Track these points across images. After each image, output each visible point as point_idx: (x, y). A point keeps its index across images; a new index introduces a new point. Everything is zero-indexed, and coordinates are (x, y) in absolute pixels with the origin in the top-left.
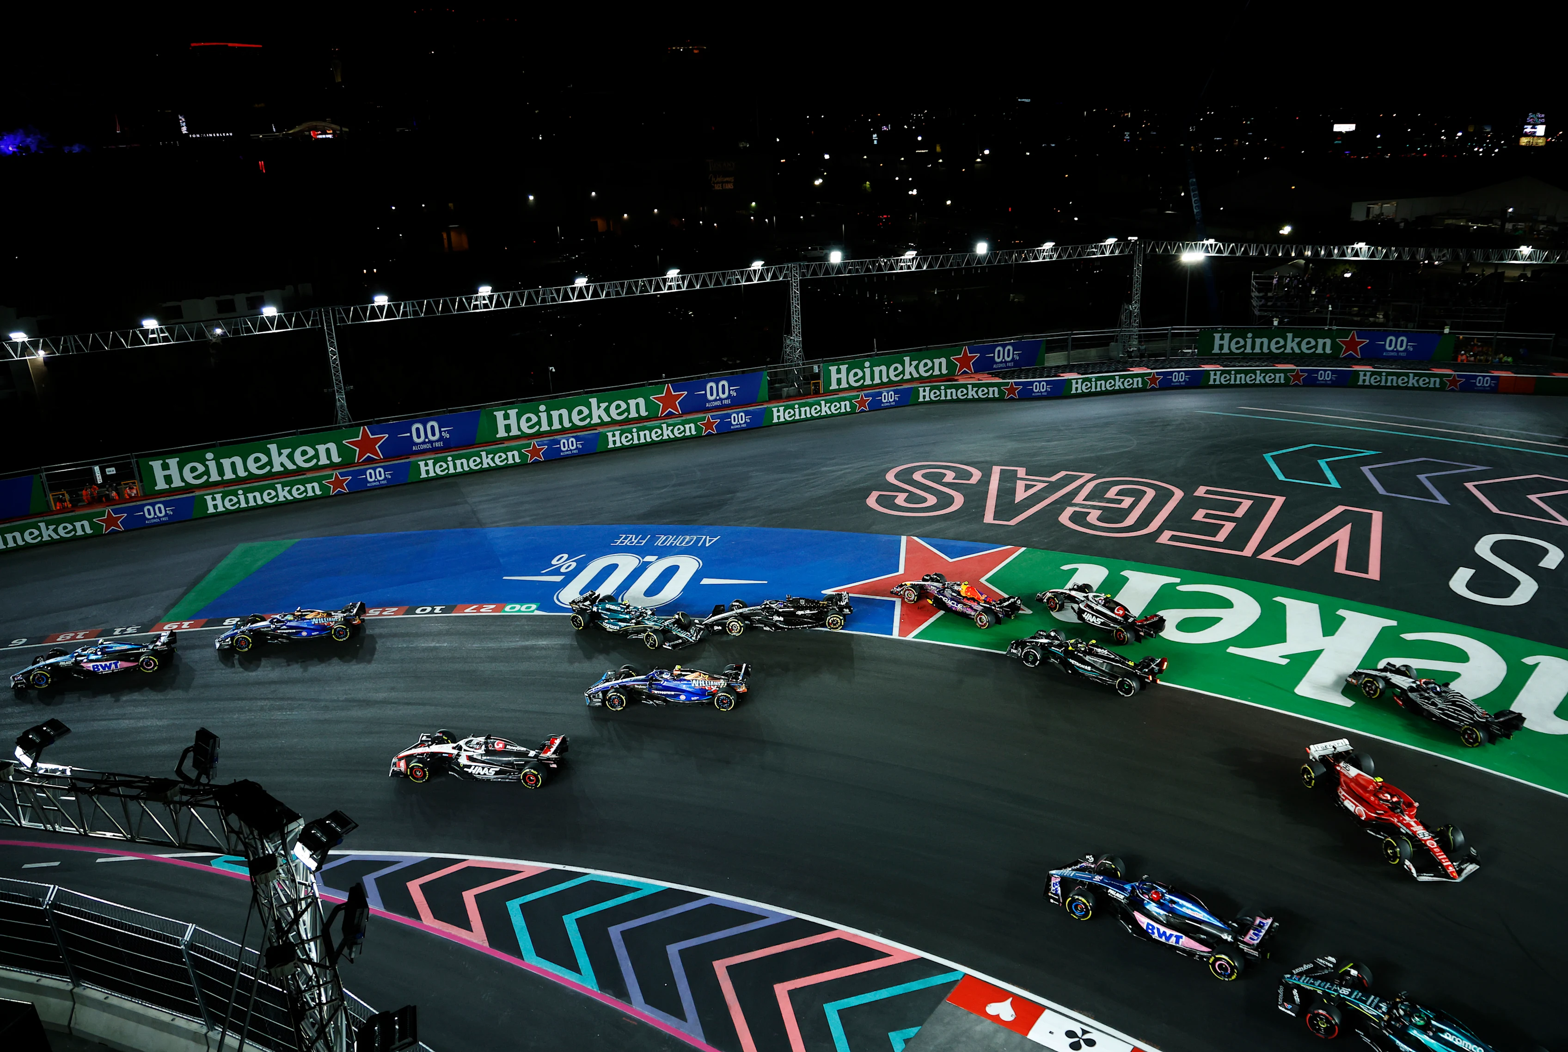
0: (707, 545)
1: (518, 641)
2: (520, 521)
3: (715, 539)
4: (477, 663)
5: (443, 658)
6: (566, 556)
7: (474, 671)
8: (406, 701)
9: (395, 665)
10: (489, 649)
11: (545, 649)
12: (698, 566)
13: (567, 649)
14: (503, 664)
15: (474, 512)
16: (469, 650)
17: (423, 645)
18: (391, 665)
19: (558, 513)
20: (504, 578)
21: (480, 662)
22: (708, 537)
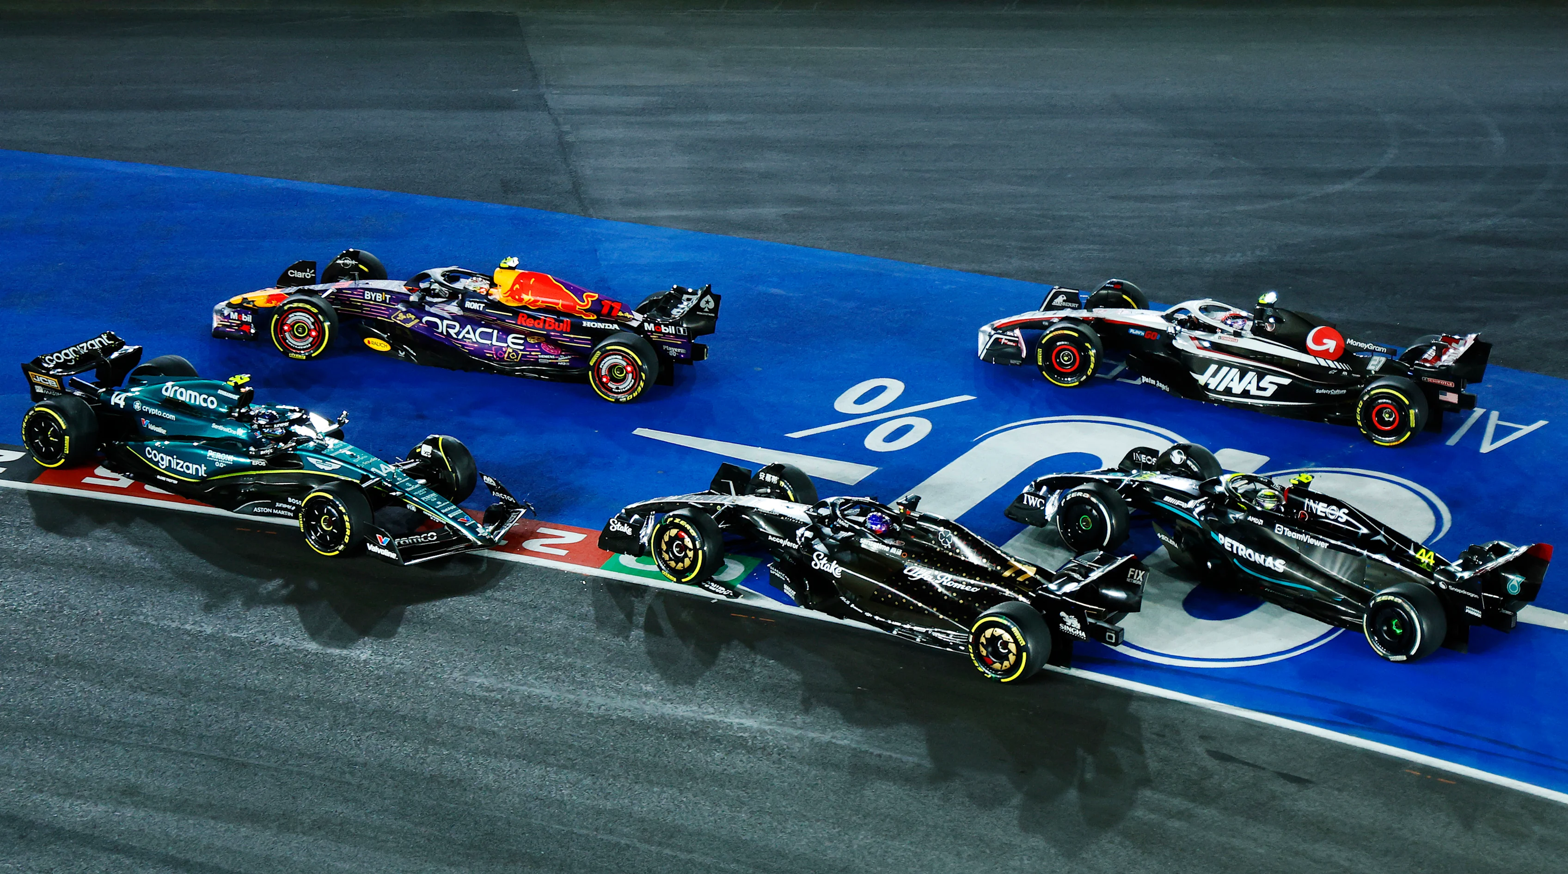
0: (1486, 447)
1: (647, 695)
2: (736, 213)
3: (1526, 430)
4: (476, 752)
5: (347, 707)
6: (895, 388)
7: (455, 783)
8: (172, 851)
9: (157, 700)
10: (530, 707)
11: (750, 750)
12: (1431, 529)
13: (837, 767)
14: (573, 776)
15: (564, 148)
16: (454, 694)
17: (278, 640)
18: (142, 697)
19: (889, 208)
20: (639, 432)
21: (486, 753)
22: (1494, 415)
